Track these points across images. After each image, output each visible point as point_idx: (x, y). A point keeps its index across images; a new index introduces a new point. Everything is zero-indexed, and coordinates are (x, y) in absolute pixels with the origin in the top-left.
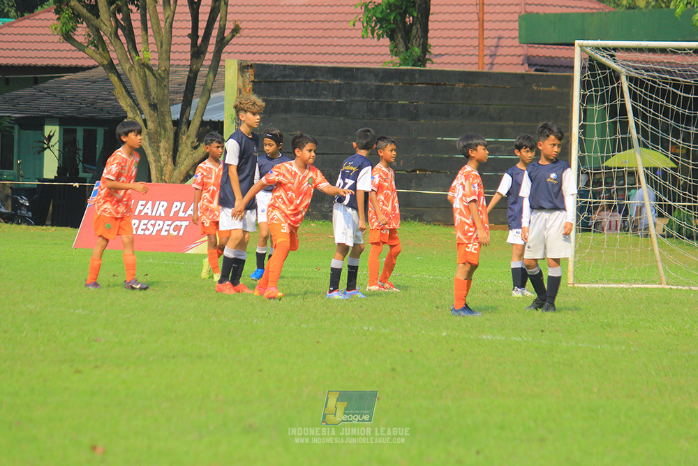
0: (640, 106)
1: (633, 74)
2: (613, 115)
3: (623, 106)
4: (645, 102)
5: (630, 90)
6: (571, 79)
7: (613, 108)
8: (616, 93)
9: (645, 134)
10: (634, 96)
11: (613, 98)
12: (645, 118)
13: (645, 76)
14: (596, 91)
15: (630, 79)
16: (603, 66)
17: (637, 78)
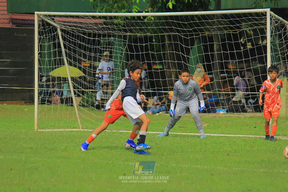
0: (67, 43)
1: (63, 28)
2: (55, 47)
3: (59, 43)
4: (69, 42)
5: (62, 36)
6: (33, 30)
7: (54, 45)
8: (55, 37)
9: (70, 57)
10: (64, 39)
11: (54, 40)
12: (70, 49)
13: (69, 29)
14: (46, 36)
15: (62, 30)
16: (49, 24)
17: (65, 30)
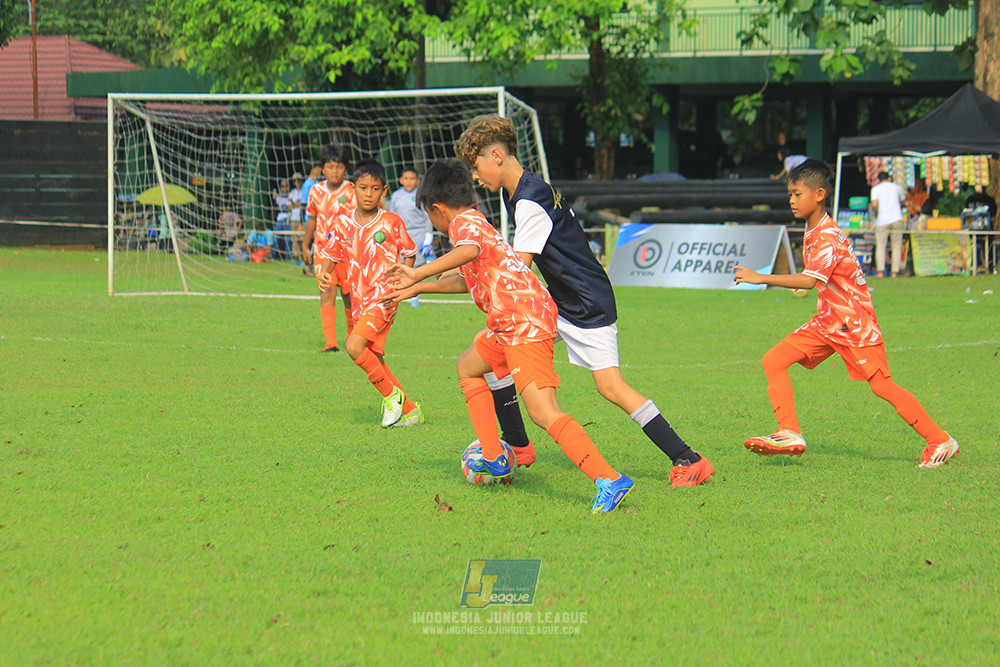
0: (163, 147)
1: (156, 120)
2: (141, 154)
3: (149, 148)
4: (166, 144)
5: (154, 134)
6: (106, 125)
7: (141, 149)
8: (143, 137)
9: (167, 170)
10: (157, 139)
11: (141, 140)
12: (167, 157)
13: (166, 122)
14: (127, 135)
15: (154, 125)
16: (131, 115)
17: (159, 124)
